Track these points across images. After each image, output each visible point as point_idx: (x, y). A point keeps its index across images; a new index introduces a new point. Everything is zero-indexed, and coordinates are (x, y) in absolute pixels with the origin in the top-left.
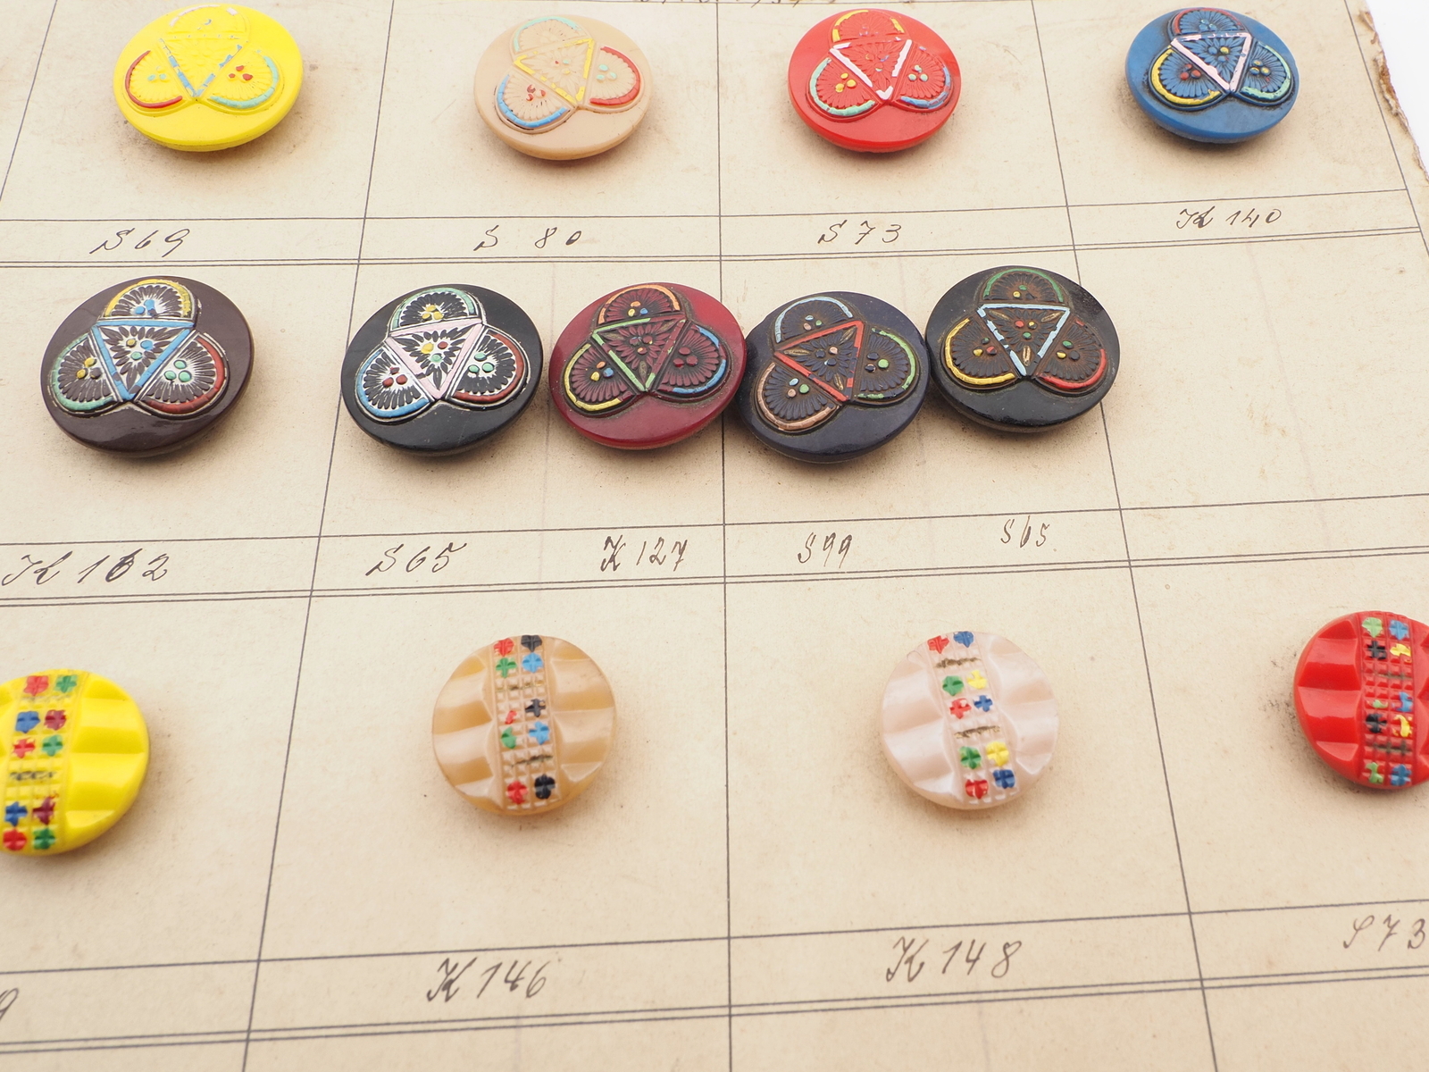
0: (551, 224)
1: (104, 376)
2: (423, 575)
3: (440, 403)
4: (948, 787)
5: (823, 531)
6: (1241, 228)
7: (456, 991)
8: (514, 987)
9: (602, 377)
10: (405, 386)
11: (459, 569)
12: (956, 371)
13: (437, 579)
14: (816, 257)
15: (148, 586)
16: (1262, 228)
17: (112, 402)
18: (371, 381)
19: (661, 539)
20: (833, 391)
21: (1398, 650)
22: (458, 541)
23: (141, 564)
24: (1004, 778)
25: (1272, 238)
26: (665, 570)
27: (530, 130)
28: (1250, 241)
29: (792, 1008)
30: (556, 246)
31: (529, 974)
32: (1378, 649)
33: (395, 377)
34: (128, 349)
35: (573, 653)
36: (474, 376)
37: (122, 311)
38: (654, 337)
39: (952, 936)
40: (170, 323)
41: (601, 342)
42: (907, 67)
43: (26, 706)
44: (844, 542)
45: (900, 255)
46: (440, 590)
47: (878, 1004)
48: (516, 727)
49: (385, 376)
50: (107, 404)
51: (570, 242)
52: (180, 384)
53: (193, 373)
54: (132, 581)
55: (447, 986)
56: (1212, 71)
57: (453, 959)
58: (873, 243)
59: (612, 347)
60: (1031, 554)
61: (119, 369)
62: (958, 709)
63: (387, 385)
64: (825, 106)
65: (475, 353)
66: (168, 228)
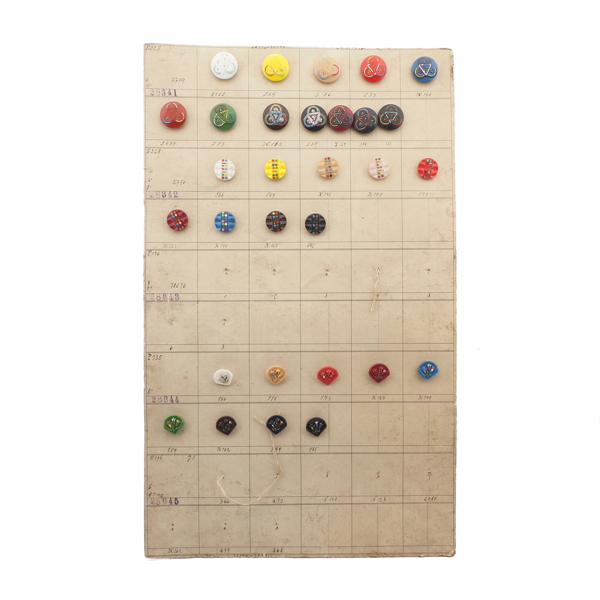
0: (326, 92)
1: (272, 120)
2: (313, 146)
4: (376, 177)
5: (363, 142)
6: (425, 97)
9: (335, 122)
10: (311, 122)
11: (318, 146)
12: (382, 122)
13: (315, 147)
14: (364, 99)
15: (280, 147)
16: (428, 97)
17: (274, 124)
18: (306, 121)
19: (342, 143)
20: (365, 124)
21: (430, 163)
22: (317, 142)
23: (278, 144)
24: (382, 176)
25: (429, 99)
26: (343, 147)
27: (323, 79)
28: (426, 99)
29: (358, 199)
30: (327, 96)
31: (329, 194)
32: (428, 163)
34: (275, 116)
35: (334, 160)
36: (319, 122)
37: (273, 110)
38: (342, 116)
39: (375, 192)
40: (279, 112)
41: (335, 116)
42: (379, 69)
43: (273, 163)
44: (366, 144)
45: (376, 99)
46: (315, 148)
47: (367, 199)
48: (328, 169)
49: (308, 121)
51: (329, 95)
52: (281, 121)
53: (283, 119)
54: (278, 146)
55: (320, 195)
56: (424, 72)
57: (321, 192)
58: (372, 97)
59: (337, 117)
60: (389, 146)
61: (274, 119)
62: (378, 168)
65: (319, 118)
66: (273, 92)
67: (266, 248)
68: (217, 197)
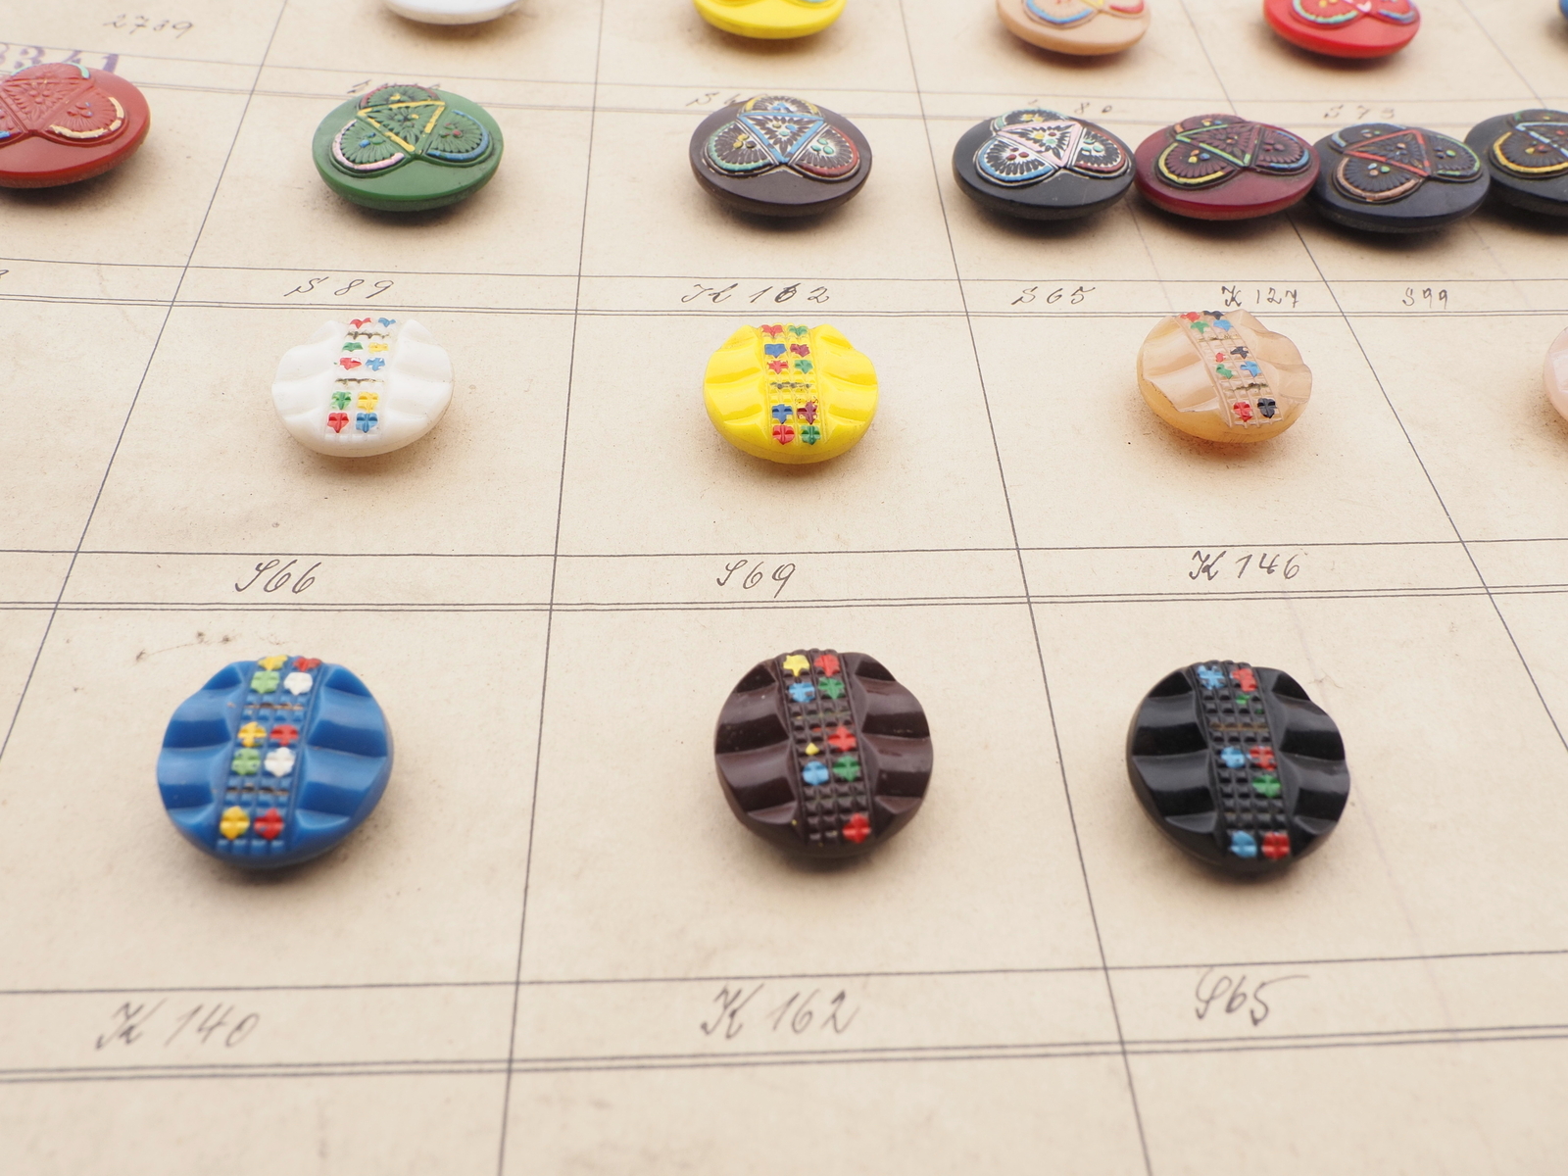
0: (1081, 99)
1: (758, 147)
2: (1064, 305)
3: (1062, 171)
5: (1418, 286)
7: (1216, 573)
8: (1270, 570)
9: (1201, 160)
10: (1029, 159)
11: (1096, 302)
12: (1512, 166)
13: (1077, 309)
14: (1327, 126)
15: (813, 305)
17: (770, 164)
18: (994, 158)
19: (1271, 289)
20: (1412, 169)
22: (1087, 286)
23: (803, 291)
26: (1285, 308)
27: (1060, 25)
31: (1281, 563)
33: (1017, 153)
34: (775, 129)
36: (1088, 153)
38: (1239, 134)
40: (807, 116)
41: (1188, 140)
43: (770, 341)
44: (1440, 294)
46: (1083, 315)
48: (1227, 365)
49: (1006, 154)
50: (765, 166)
51: (1104, 111)
52: (825, 155)
53: (834, 148)
54: (799, 303)
55: (1207, 569)
57: (1204, 553)
59: (1203, 142)
61: (772, 141)
63: (1012, 158)
64: (1312, 17)
65: (1082, 140)
67: (717, 1043)
68: (255, 594)
